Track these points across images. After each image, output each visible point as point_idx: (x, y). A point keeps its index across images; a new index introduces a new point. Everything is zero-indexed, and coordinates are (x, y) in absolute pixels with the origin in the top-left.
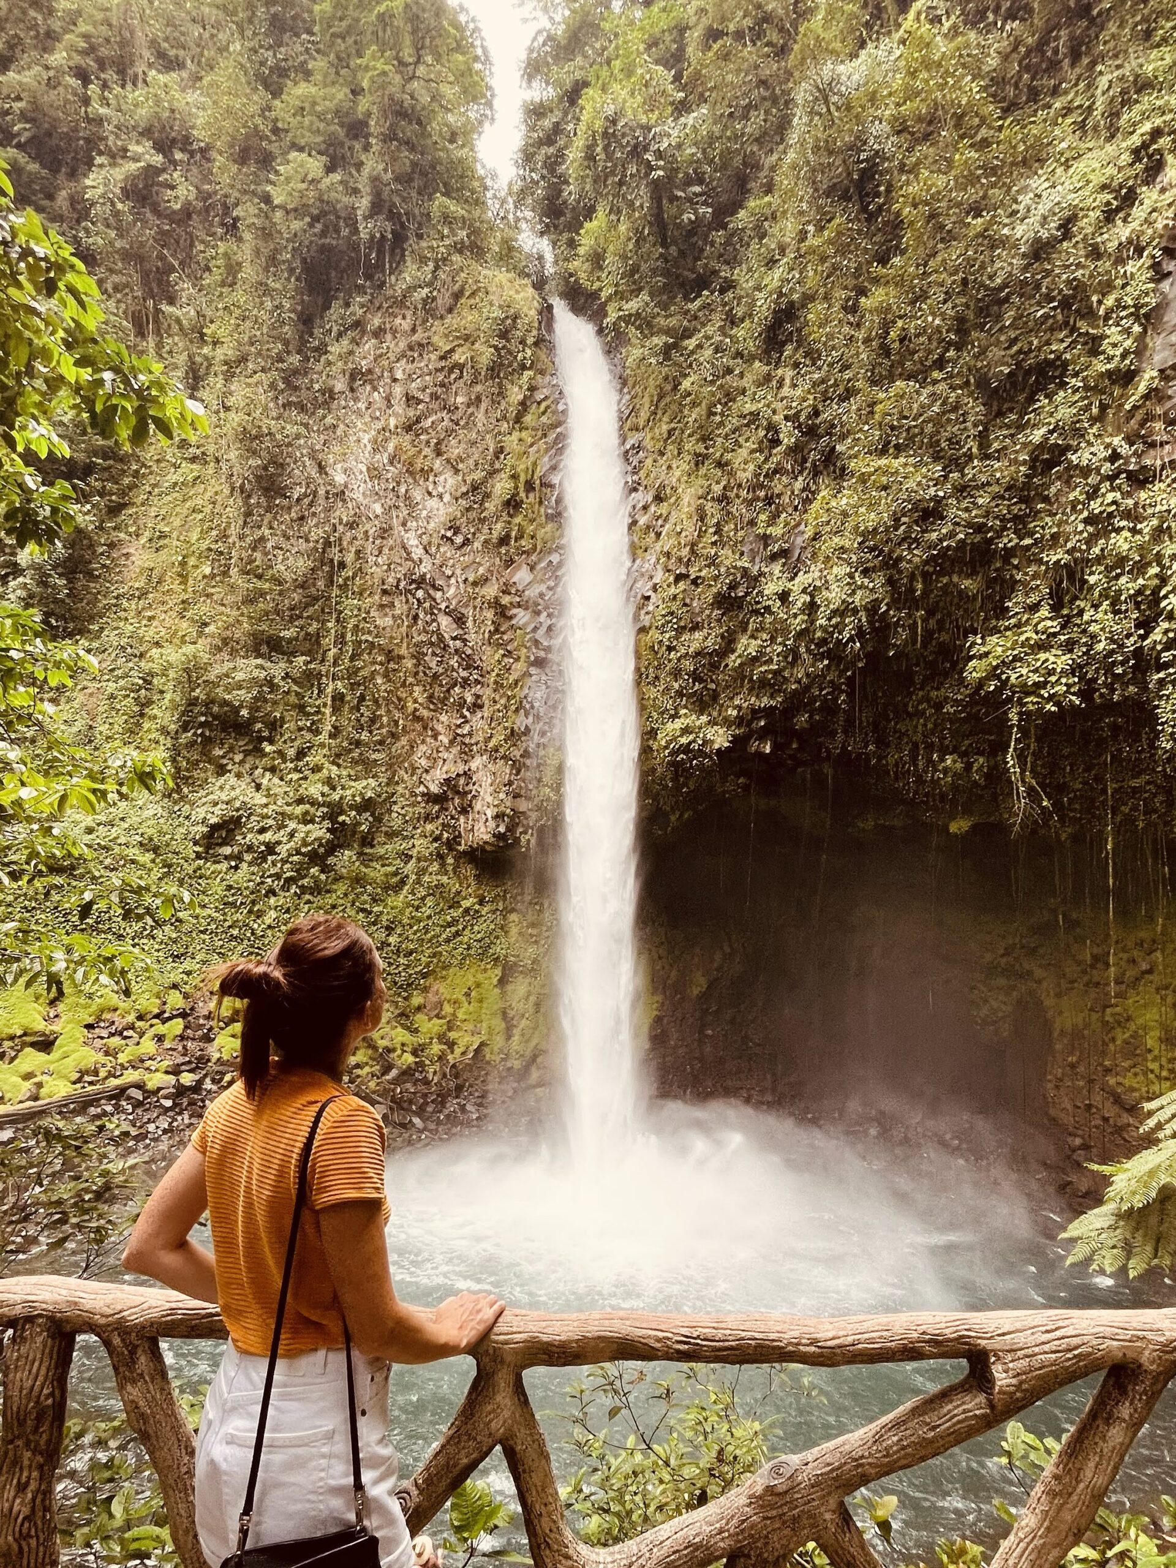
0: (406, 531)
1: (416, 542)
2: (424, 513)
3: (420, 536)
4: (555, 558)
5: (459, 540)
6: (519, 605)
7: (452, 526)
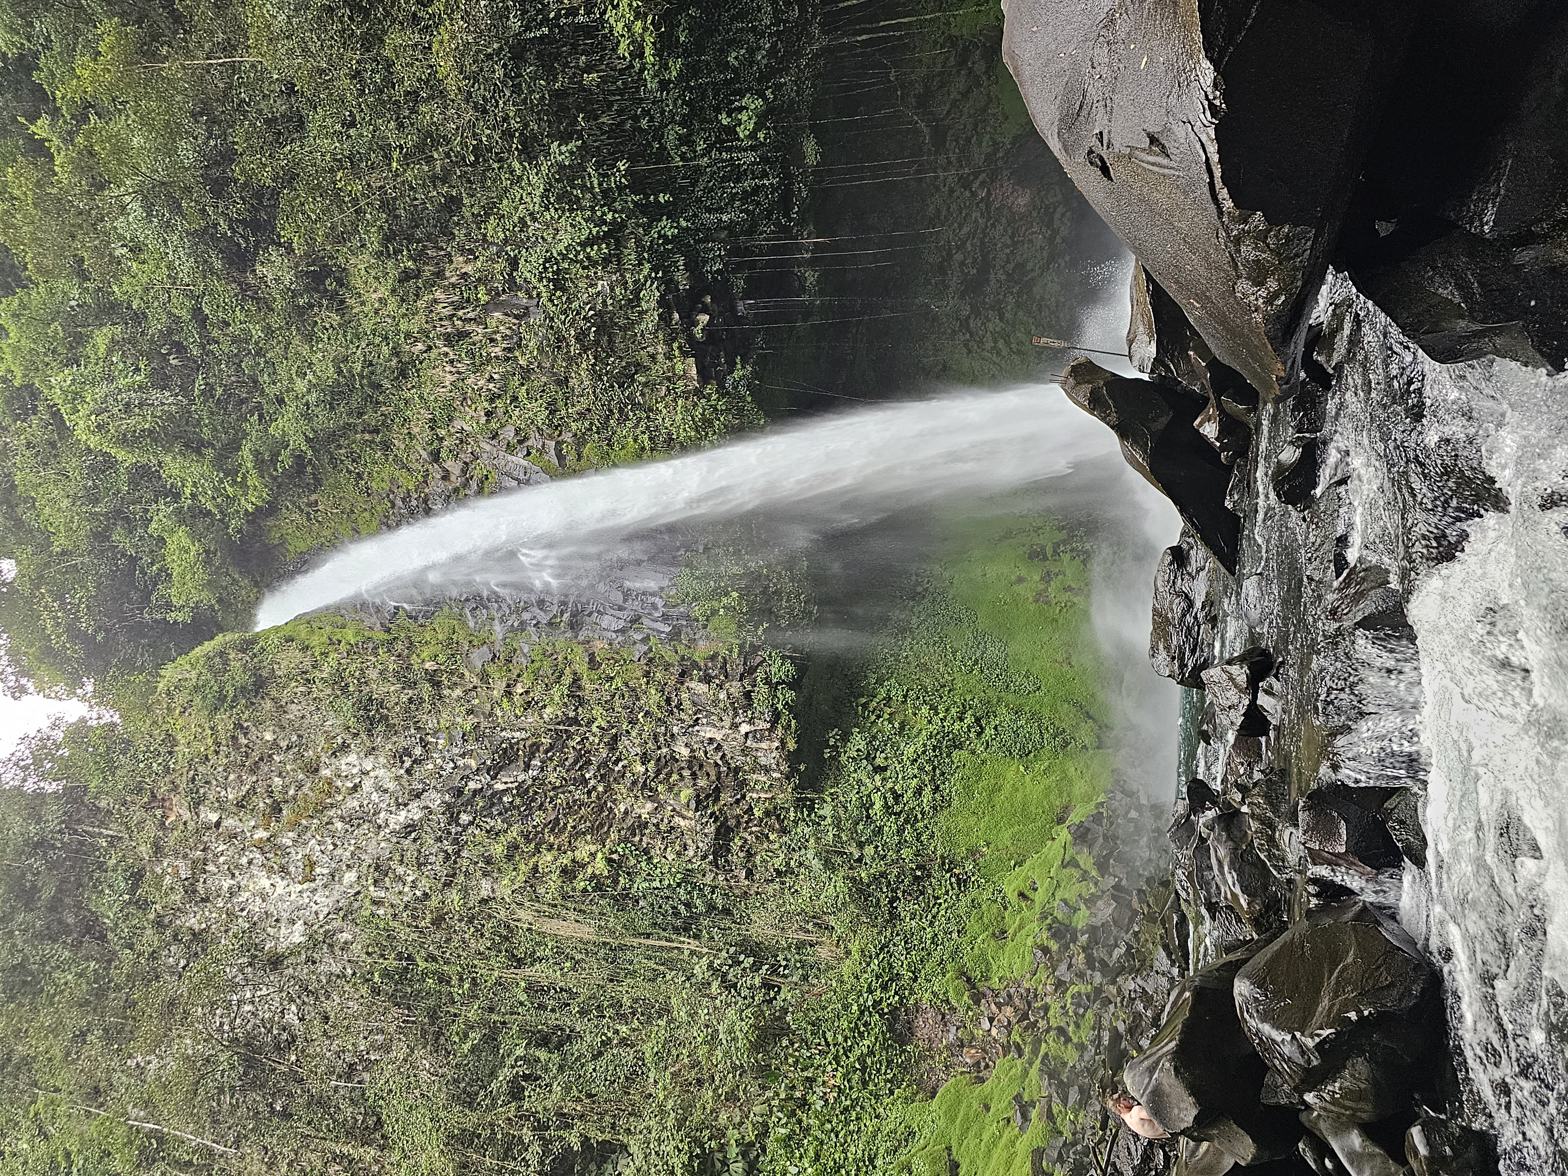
0: (387, 825)
1: (403, 813)
2: (375, 797)
3: (398, 805)
7: (401, 757)
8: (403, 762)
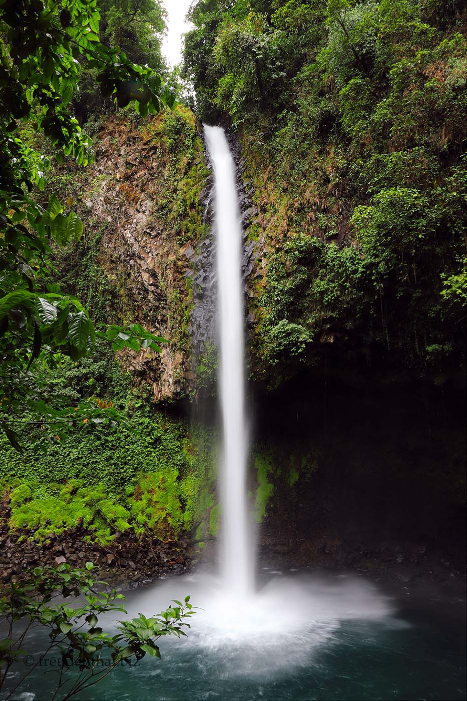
2: (135, 220)
4: (207, 242)
5: (154, 233)
6: (188, 267)
7: (150, 227)
8: (148, 228)
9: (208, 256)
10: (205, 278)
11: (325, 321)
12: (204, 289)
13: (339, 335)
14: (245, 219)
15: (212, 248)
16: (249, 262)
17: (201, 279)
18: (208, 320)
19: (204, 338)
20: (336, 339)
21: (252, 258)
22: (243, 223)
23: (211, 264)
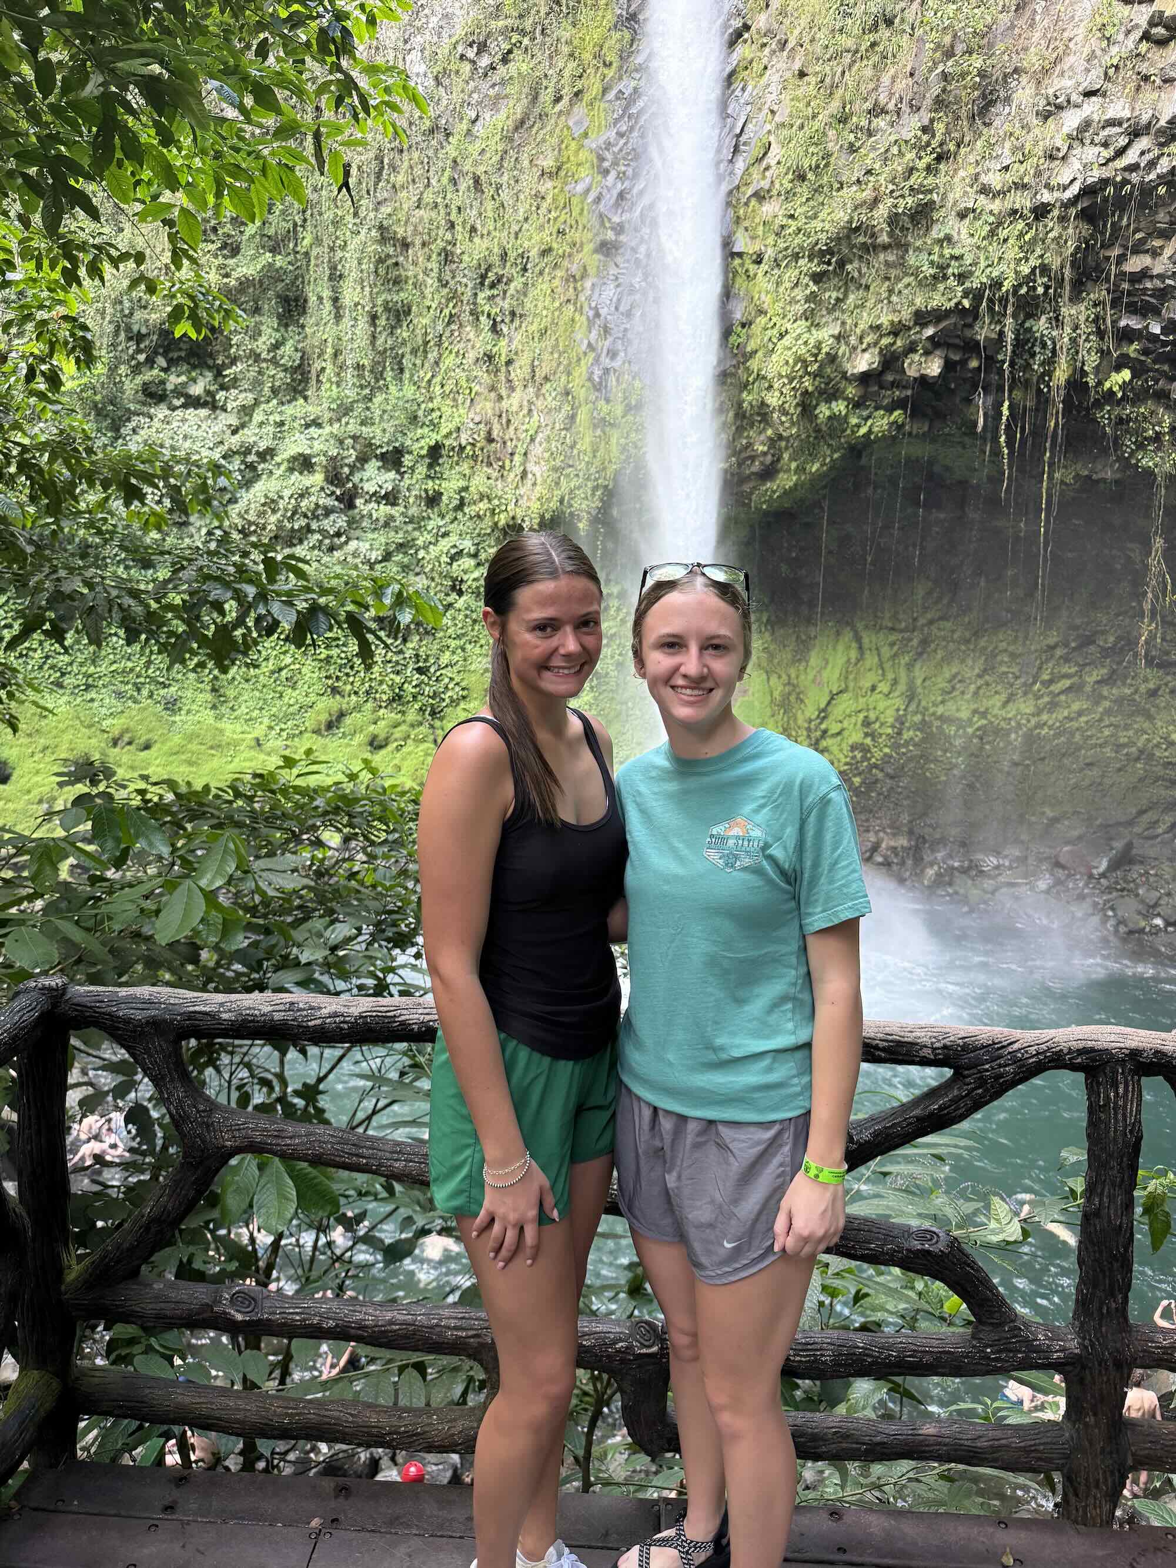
4: (627, 85)
5: (484, 61)
7: (474, 41)
8: (471, 45)
9: (631, 129)
10: (621, 196)
11: (922, 318)
12: (619, 229)
13: (956, 357)
14: (730, 16)
15: (640, 104)
16: (736, 150)
17: (610, 198)
18: (629, 314)
19: (617, 364)
20: (949, 366)
21: (742, 139)
22: (726, 26)
23: (636, 156)
